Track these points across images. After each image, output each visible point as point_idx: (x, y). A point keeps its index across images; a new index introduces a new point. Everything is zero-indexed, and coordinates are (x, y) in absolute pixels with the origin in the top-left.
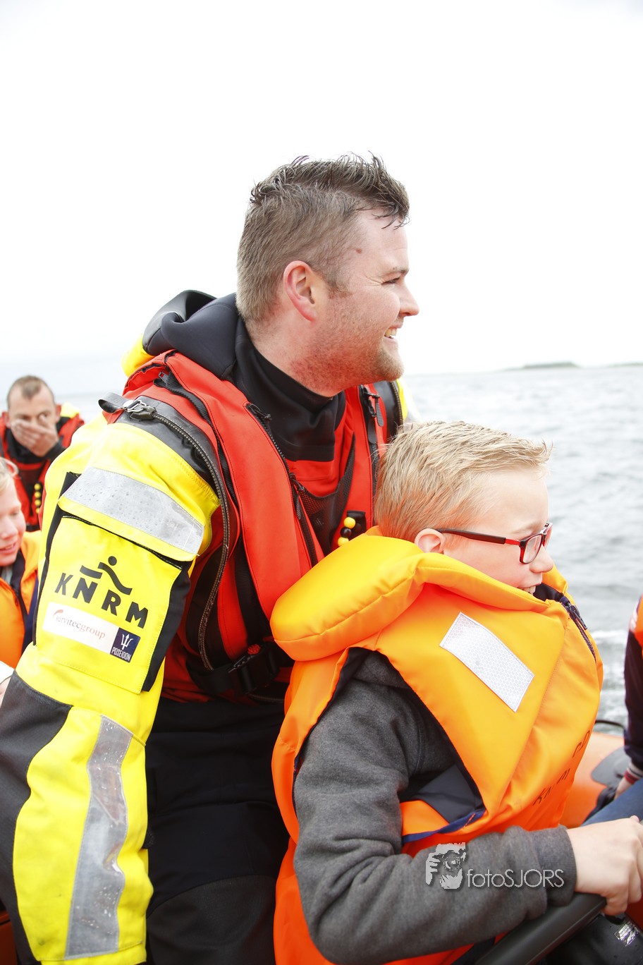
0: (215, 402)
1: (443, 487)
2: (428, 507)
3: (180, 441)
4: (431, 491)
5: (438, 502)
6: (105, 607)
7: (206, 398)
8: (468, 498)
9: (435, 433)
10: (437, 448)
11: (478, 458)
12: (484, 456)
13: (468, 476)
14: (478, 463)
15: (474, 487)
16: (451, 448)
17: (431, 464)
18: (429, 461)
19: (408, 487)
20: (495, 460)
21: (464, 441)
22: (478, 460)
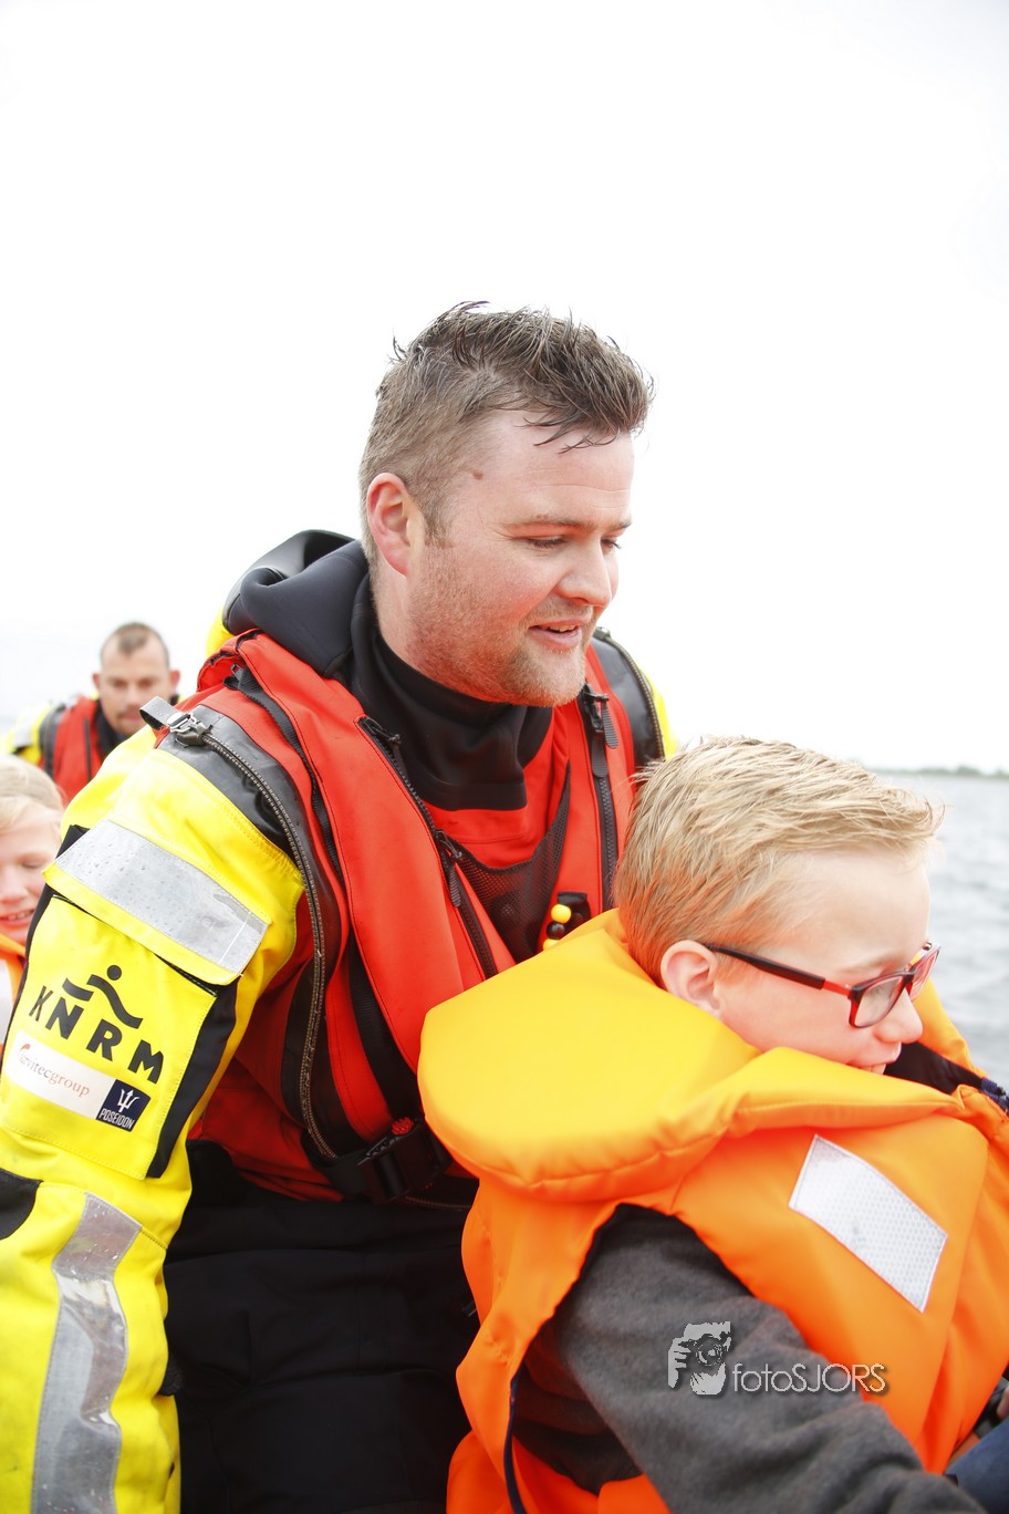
0: (309, 716)
1: (722, 871)
2: (691, 904)
3: (238, 781)
4: (699, 874)
5: (710, 898)
6: (92, 1047)
7: (294, 709)
8: (763, 898)
9: (723, 767)
10: (720, 798)
11: (790, 825)
12: (803, 822)
13: (770, 856)
14: (790, 835)
15: (778, 878)
16: (745, 799)
17: (703, 827)
18: (700, 822)
19: (663, 860)
20: (824, 830)
21: (774, 786)
22: (791, 829)
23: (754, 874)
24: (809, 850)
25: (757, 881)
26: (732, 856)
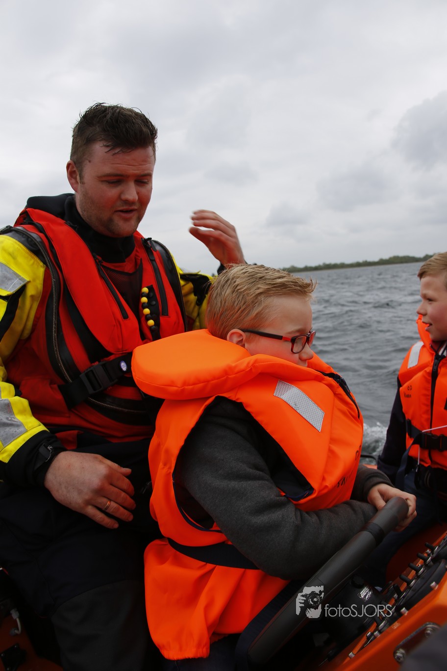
1: (246, 304)
2: (236, 316)
4: (238, 306)
5: (242, 314)
8: (261, 311)
9: (244, 271)
10: (244, 280)
11: (268, 287)
12: (272, 286)
13: (262, 298)
14: (268, 290)
15: (265, 304)
16: (253, 280)
17: (239, 289)
18: (238, 288)
19: (225, 303)
20: (279, 289)
21: (261, 276)
22: (269, 288)
23: (257, 304)
24: (275, 295)
25: (258, 306)
26: (249, 299)
